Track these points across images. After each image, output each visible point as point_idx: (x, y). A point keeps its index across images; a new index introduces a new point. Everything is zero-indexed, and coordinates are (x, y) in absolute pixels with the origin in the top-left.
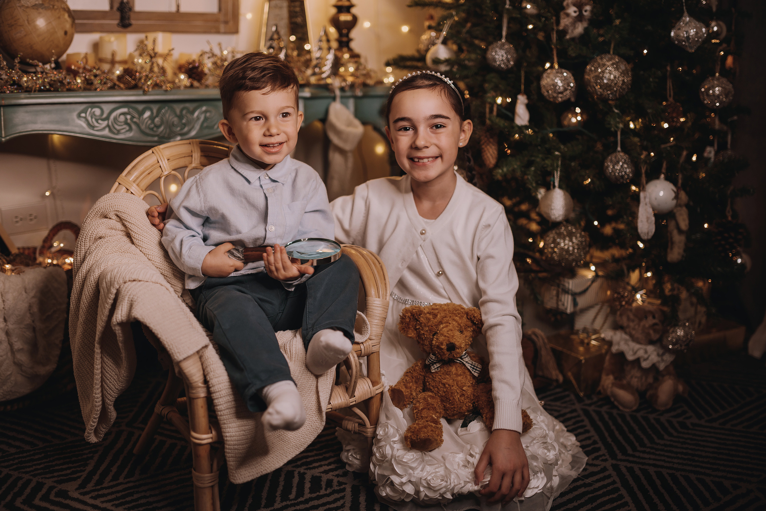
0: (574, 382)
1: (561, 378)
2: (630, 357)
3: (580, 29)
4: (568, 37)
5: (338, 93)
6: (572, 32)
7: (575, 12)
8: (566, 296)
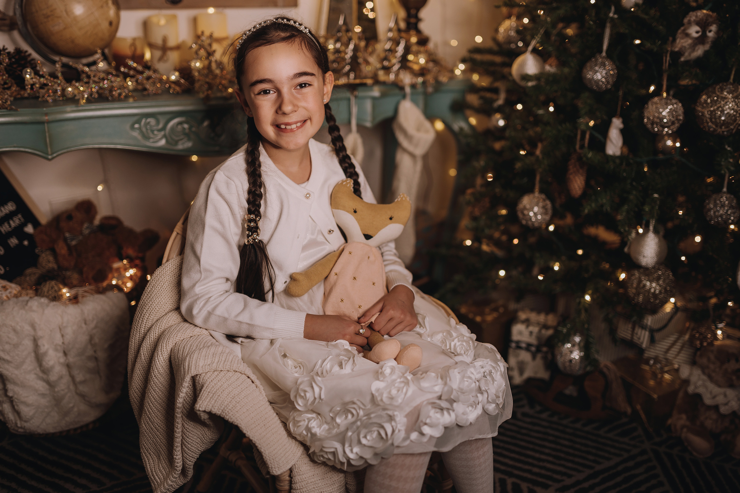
0: (643, 416)
1: (629, 410)
2: (708, 401)
3: (699, 51)
4: (682, 59)
5: (408, 90)
6: (690, 55)
7: (697, 32)
8: (643, 332)
